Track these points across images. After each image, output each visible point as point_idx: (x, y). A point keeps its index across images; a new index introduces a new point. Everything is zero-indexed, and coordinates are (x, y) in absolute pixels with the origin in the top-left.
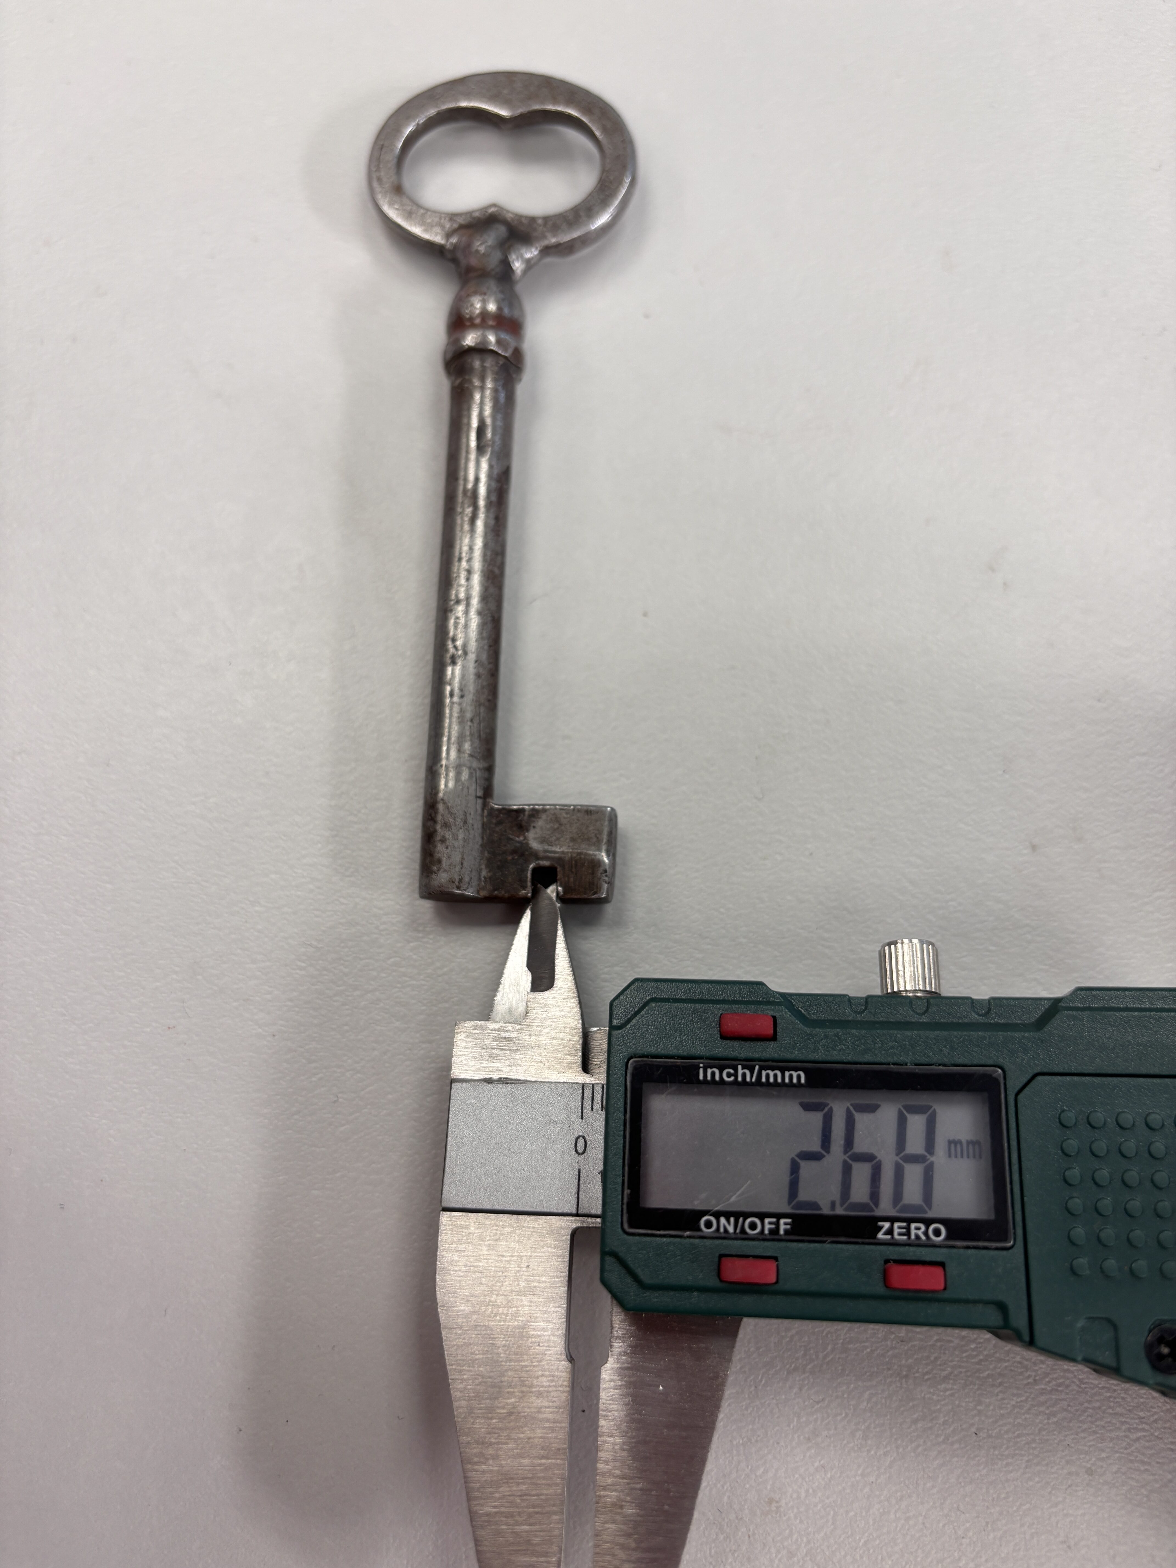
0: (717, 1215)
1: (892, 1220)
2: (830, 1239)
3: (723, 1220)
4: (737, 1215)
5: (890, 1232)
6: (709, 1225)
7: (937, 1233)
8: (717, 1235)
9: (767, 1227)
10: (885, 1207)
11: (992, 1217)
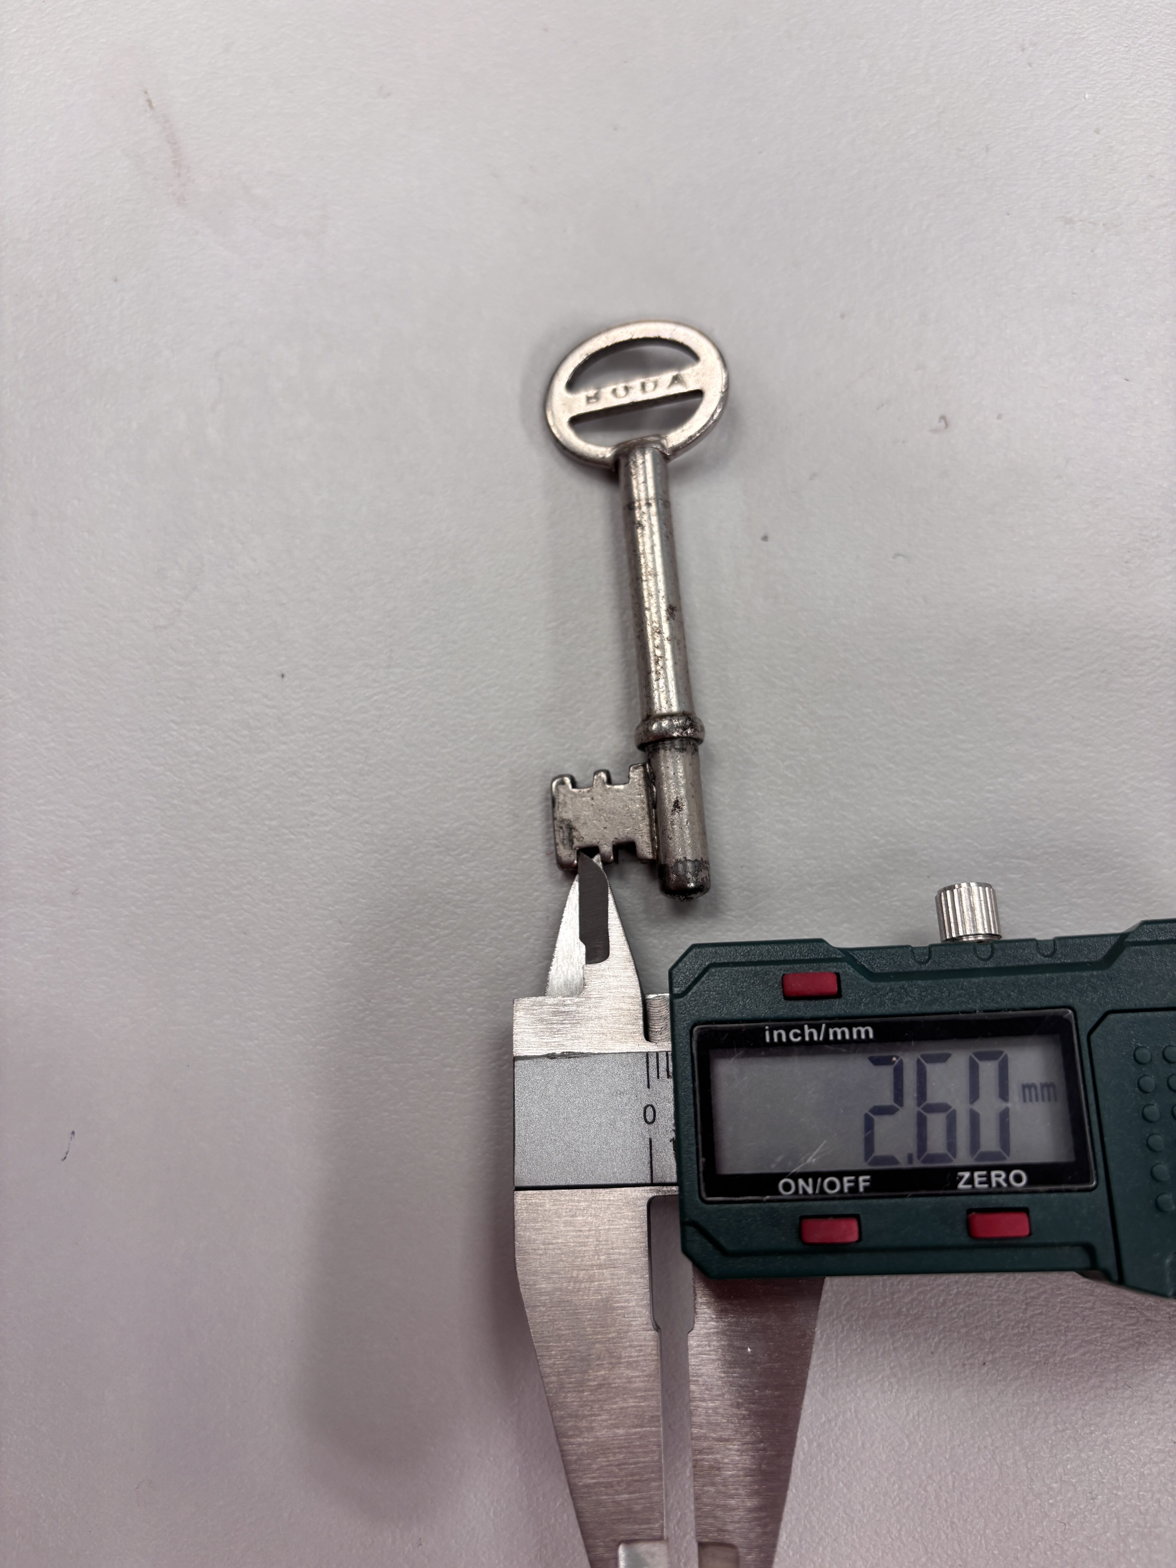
0: (795, 1177)
1: (972, 1169)
2: (910, 1194)
3: (801, 1182)
4: (816, 1175)
5: (971, 1181)
6: (787, 1187)
7: (1018, 1179)
8: (796, 1197)
9: (846, 1185)
10: (963, 1157)
11: (1072, 1159)
